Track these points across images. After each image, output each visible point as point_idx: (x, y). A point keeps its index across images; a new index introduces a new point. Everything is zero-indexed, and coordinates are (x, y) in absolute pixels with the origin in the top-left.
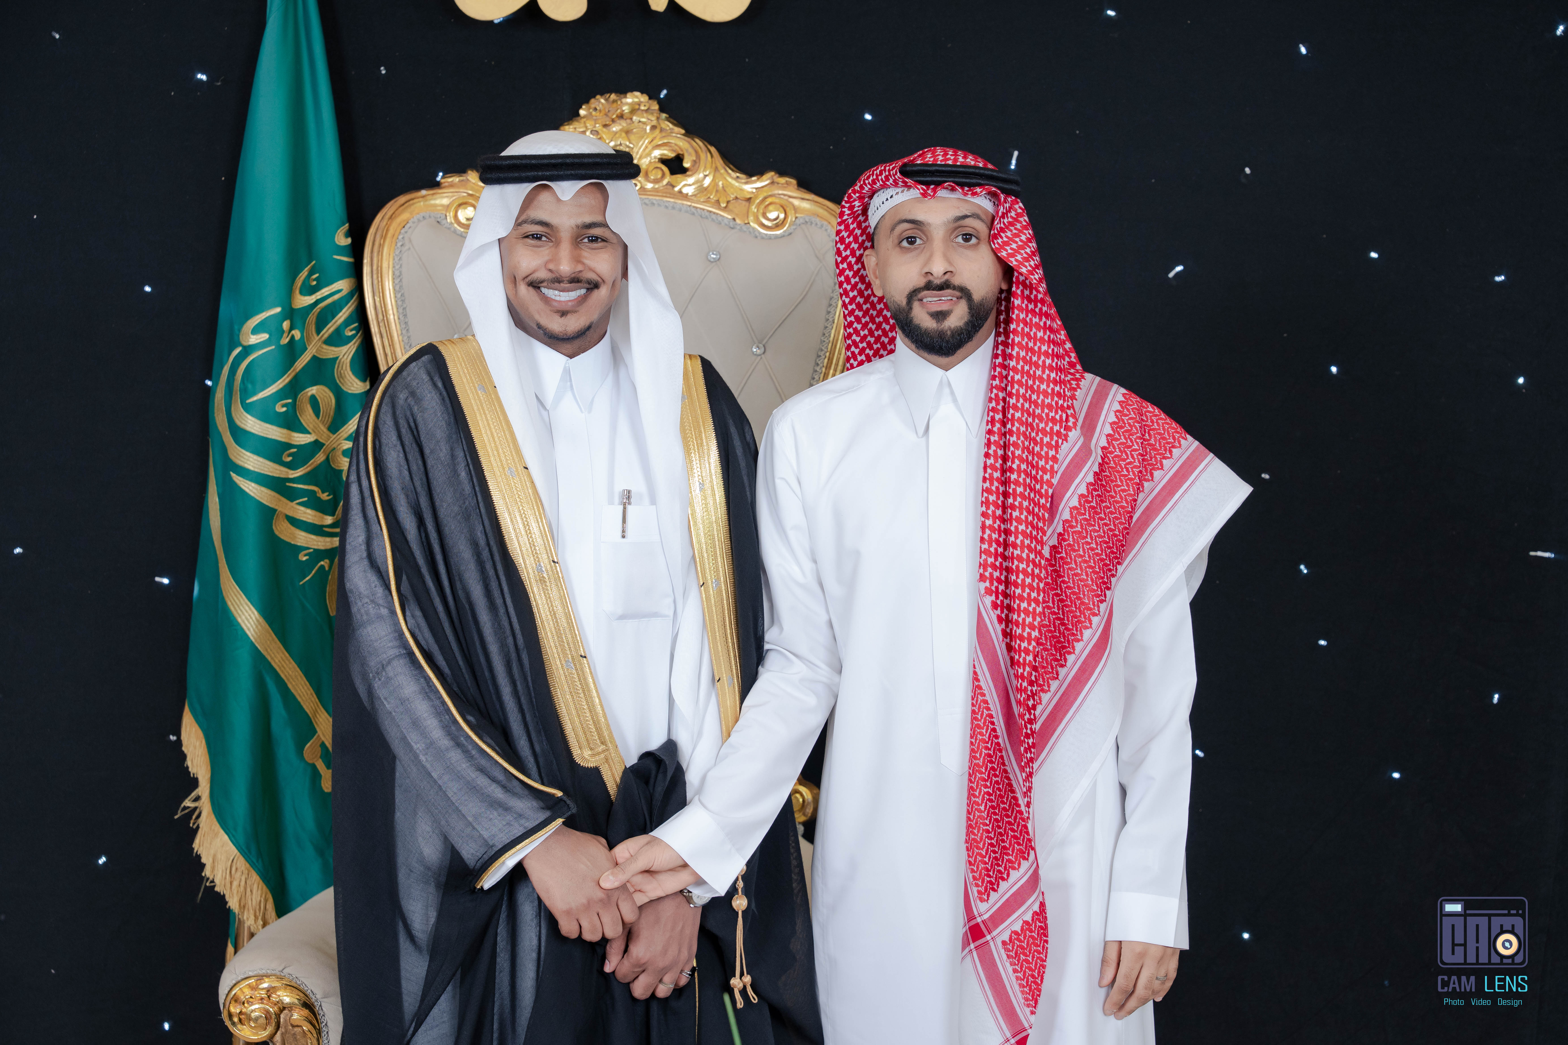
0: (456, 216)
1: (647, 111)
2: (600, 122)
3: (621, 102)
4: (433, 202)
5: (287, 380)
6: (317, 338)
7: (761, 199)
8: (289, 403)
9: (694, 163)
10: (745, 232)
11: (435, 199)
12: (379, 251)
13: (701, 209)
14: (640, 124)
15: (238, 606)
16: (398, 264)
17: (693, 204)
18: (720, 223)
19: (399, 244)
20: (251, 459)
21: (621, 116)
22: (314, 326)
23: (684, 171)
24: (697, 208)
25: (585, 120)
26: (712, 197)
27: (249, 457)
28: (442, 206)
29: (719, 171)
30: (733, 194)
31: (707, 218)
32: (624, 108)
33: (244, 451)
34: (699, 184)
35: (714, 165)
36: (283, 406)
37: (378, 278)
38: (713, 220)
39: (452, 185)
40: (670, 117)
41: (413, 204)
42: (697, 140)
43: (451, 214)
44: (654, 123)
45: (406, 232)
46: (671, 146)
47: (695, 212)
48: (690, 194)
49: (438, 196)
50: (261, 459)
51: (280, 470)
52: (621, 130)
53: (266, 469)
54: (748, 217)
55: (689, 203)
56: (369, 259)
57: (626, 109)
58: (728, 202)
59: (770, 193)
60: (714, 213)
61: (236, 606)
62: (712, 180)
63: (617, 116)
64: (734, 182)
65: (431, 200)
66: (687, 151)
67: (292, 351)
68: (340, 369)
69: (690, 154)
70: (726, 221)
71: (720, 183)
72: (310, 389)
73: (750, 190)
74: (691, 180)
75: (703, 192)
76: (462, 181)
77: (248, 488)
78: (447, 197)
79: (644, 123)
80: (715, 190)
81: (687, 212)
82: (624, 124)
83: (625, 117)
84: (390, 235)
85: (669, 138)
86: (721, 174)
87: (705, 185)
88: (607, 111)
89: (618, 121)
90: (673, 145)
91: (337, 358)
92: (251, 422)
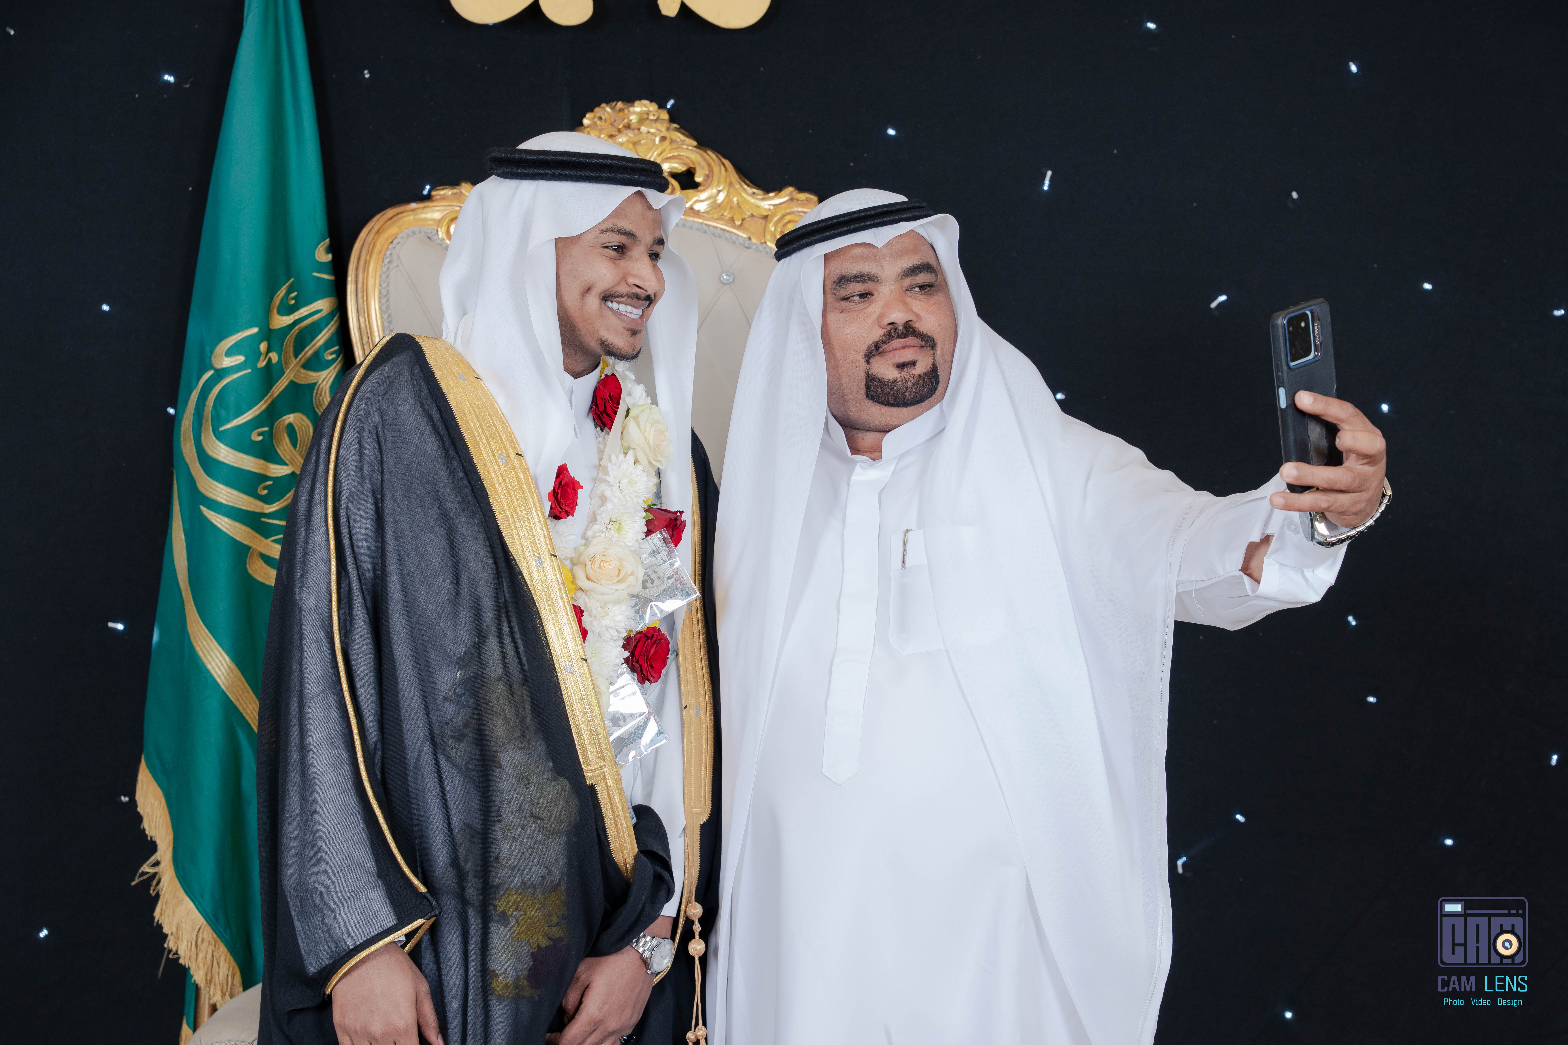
0: (448, 231)
1: (656, 121)
2: (605, 132)
3: (629, 111)
4: (423, 216)
5: (264, 407)
6: (295, 362)
7: (779, 216)
8: (266, 431)
9: (707, 177)
10: (761, 252)
11: (426, 213)
12: (365, 268)
13: (714, 227)
14: (648, 135)
15: (208, 652)
16: (385, 282)
17: (705, 222)
18: (734, 243)
19: (386, 261)
20: (224, 492)
21: (628, 126)
22: (292, 349)
23: (695, 186)
24: (709, 226)
25: (589, 129)
26: (725, 214)
27: (222, 489)
28: (433, 220)
29: (733, 186)
30: (749, 211)
31: (720, 237)
32: (631, 118)
33: (216, 483)
34: (712, 200)
35: (728, 180)
36: (259, 434)
37: (363, 296)
38: (727, 239)
39: (444, 198)
40: (682, 127)
41: (402, 218)
42: (710, 153)
43: (443, 228)
44: (665, 134)
45: (394, 248)
46: (682, 159)
47: (708, 230)
48: (702, 210)
49: (429, 209)
50: (235, 492)
51: (255, 504)
52: (628, 141)
53: (240, 503)
54: (764, 236)
55: (701, 221)
56: (353, 276)
57: (633, 118)
58: (743, 220)
59: (788, 211)
60: (728, 231)
61: (205, 652)
62: (726, 196)
63: (624, 126)
64: (749, 198)
65: (421, 213)
66: (699, 164)
67: (269, 375)
68: (318, 395)
69: (702, 168)
70: (741, 240)
71: (735, 199)
72: (287, 416)
73: (767, 207)
74: (704, 195)
75: (716, 209)
76: (456, 194)
77: (220, 523)
78: (439, 211)
79: (653, 134)
80: (729, 207)
81: (698, 230)
82: (631, 134)
83: (632, 127)
84: (376, 251)
85: (680, 150)
86: (736, 189)
87: (719, 201)
88: (613, 120)
89: (625, 132)
90: (684, 158)
91: (316, 383)
92: (225, 452)
